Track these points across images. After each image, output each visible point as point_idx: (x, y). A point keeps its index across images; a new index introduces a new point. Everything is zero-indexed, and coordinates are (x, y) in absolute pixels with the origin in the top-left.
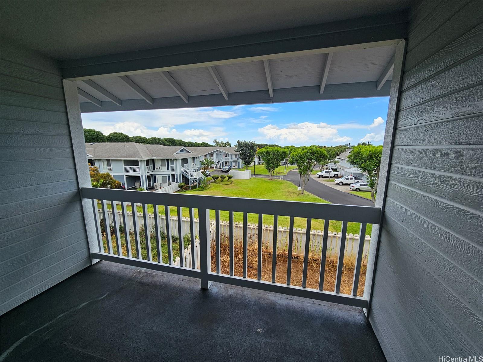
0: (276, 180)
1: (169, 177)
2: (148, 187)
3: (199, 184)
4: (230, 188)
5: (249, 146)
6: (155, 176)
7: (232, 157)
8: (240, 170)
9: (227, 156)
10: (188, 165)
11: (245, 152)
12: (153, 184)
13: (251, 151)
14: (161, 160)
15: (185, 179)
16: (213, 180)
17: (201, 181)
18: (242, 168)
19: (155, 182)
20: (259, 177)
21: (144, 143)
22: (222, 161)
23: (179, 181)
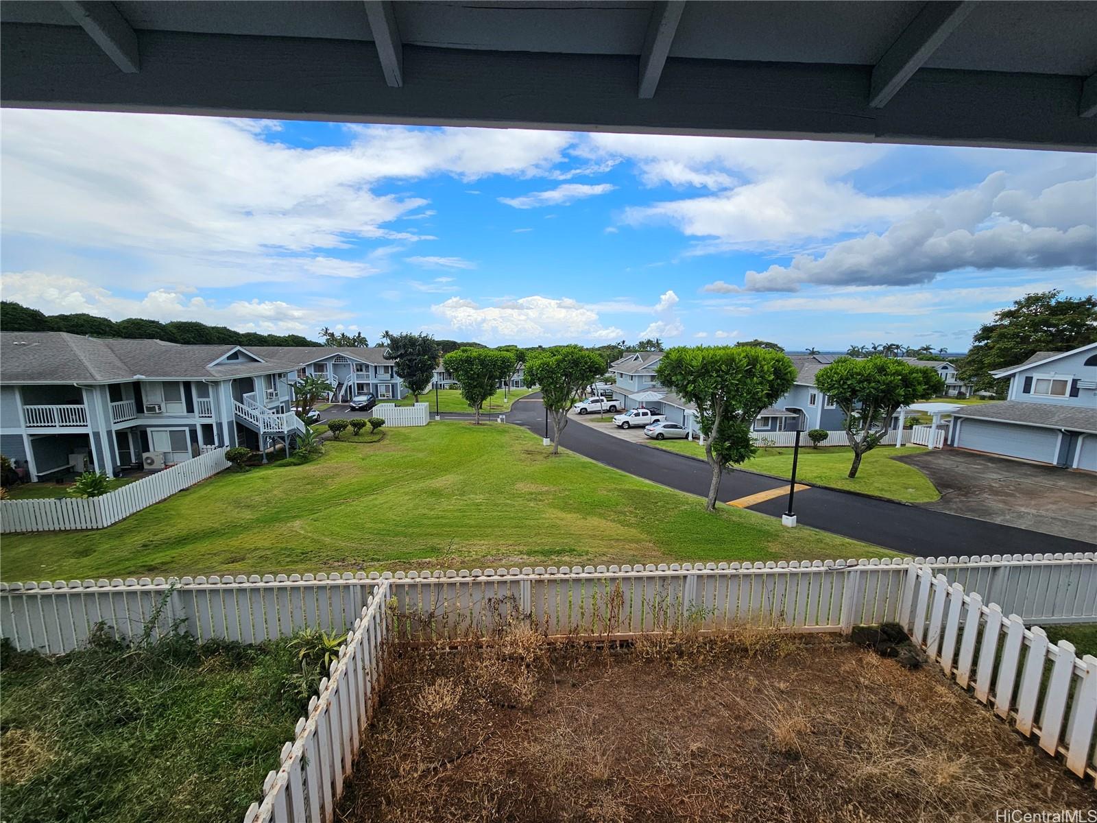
0: (491, 425)
1: (193, 433)
2: (119, 464)
3: (293, 446)
4: (381, 452)
5: (419, 345)
6: (146, 431)
7: (376, 373)
8: (398, 403)
9: (364, 369)
10: (254, 396)
11: (409, 361)
12: (139, 456)
13: (426, 357)
14: (166, 384)
15: (246, 434)
16: (330, 433)
17: (298, 439)
18: (404, 398)
19: (147, 449)
20: (448, 419)
21: (100, 333)
22: (351, 383)
23: (227, 442)
